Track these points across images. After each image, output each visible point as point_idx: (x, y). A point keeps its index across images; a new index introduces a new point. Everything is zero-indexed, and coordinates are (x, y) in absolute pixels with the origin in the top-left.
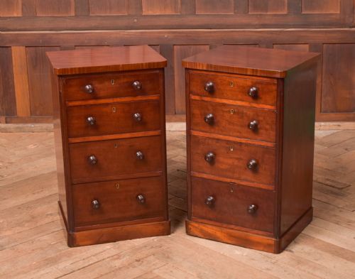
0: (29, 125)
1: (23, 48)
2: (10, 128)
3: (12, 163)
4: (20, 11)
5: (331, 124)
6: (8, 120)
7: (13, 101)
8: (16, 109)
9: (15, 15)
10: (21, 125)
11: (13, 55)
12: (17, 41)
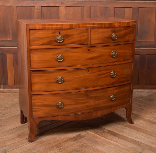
0: (14, 89)
1: (12, 55)
2: (5, 91)
3: (7, 108)
4: (11, 38)
5: (149, 90)
6: (4, 87)
7: (7, 78)
8: (8, 82)
9: (9, 40)
10: (10, 89)
11: (7, 57)
12: (9, 51)
